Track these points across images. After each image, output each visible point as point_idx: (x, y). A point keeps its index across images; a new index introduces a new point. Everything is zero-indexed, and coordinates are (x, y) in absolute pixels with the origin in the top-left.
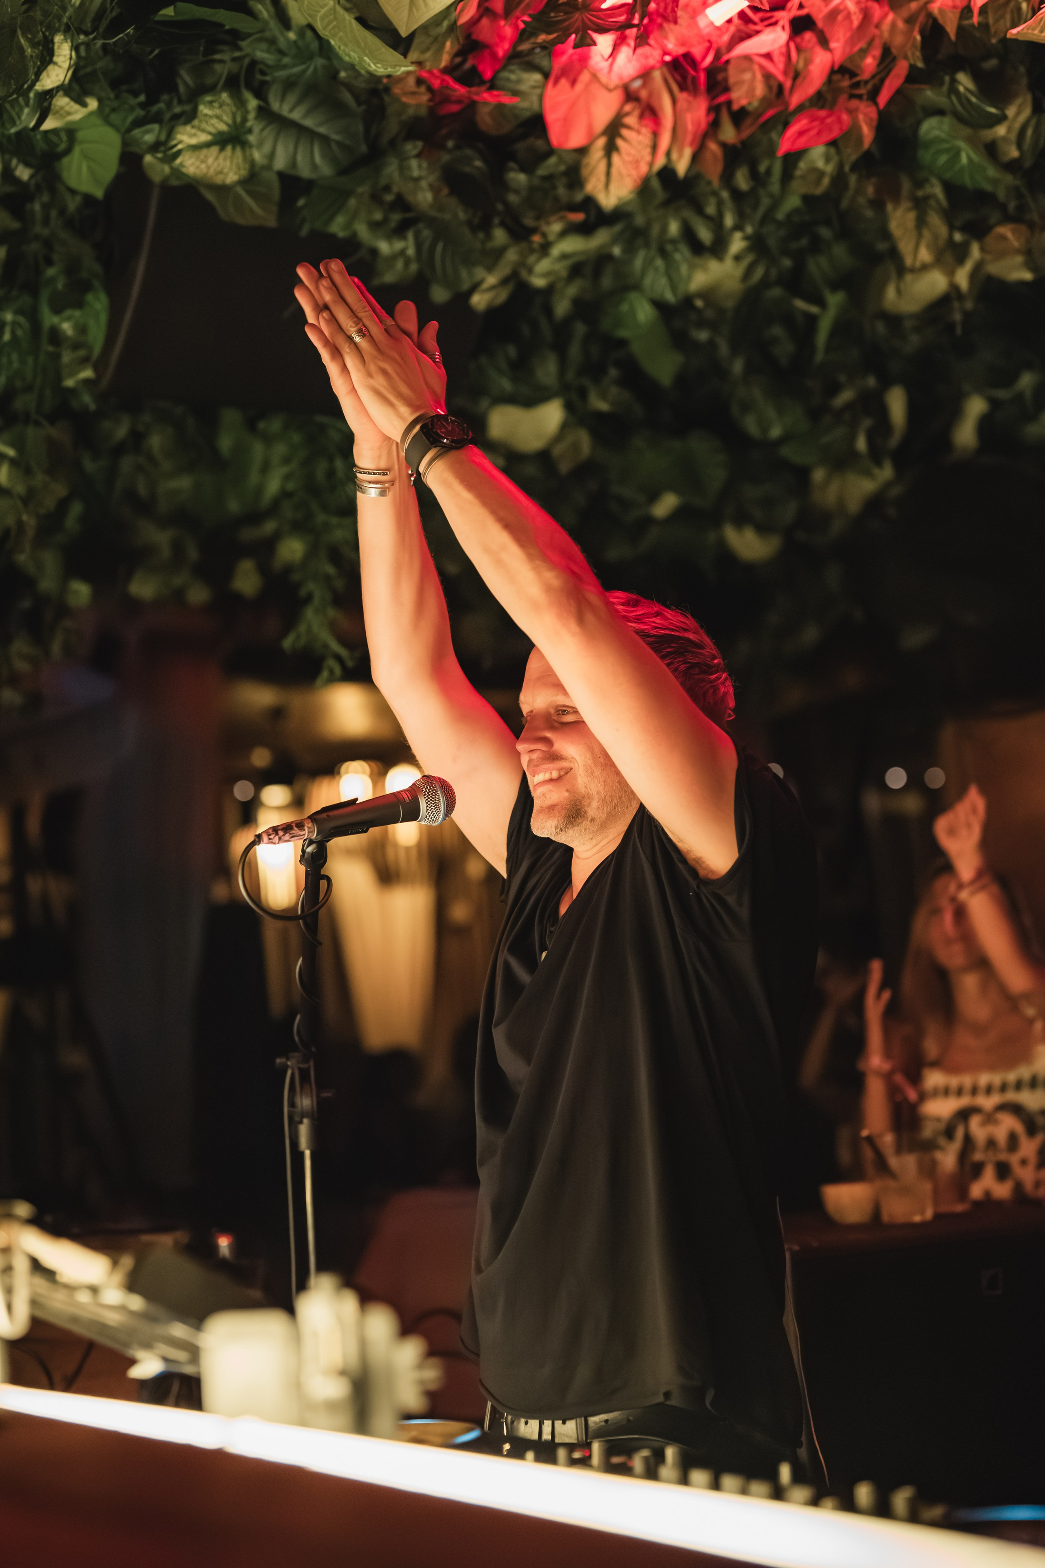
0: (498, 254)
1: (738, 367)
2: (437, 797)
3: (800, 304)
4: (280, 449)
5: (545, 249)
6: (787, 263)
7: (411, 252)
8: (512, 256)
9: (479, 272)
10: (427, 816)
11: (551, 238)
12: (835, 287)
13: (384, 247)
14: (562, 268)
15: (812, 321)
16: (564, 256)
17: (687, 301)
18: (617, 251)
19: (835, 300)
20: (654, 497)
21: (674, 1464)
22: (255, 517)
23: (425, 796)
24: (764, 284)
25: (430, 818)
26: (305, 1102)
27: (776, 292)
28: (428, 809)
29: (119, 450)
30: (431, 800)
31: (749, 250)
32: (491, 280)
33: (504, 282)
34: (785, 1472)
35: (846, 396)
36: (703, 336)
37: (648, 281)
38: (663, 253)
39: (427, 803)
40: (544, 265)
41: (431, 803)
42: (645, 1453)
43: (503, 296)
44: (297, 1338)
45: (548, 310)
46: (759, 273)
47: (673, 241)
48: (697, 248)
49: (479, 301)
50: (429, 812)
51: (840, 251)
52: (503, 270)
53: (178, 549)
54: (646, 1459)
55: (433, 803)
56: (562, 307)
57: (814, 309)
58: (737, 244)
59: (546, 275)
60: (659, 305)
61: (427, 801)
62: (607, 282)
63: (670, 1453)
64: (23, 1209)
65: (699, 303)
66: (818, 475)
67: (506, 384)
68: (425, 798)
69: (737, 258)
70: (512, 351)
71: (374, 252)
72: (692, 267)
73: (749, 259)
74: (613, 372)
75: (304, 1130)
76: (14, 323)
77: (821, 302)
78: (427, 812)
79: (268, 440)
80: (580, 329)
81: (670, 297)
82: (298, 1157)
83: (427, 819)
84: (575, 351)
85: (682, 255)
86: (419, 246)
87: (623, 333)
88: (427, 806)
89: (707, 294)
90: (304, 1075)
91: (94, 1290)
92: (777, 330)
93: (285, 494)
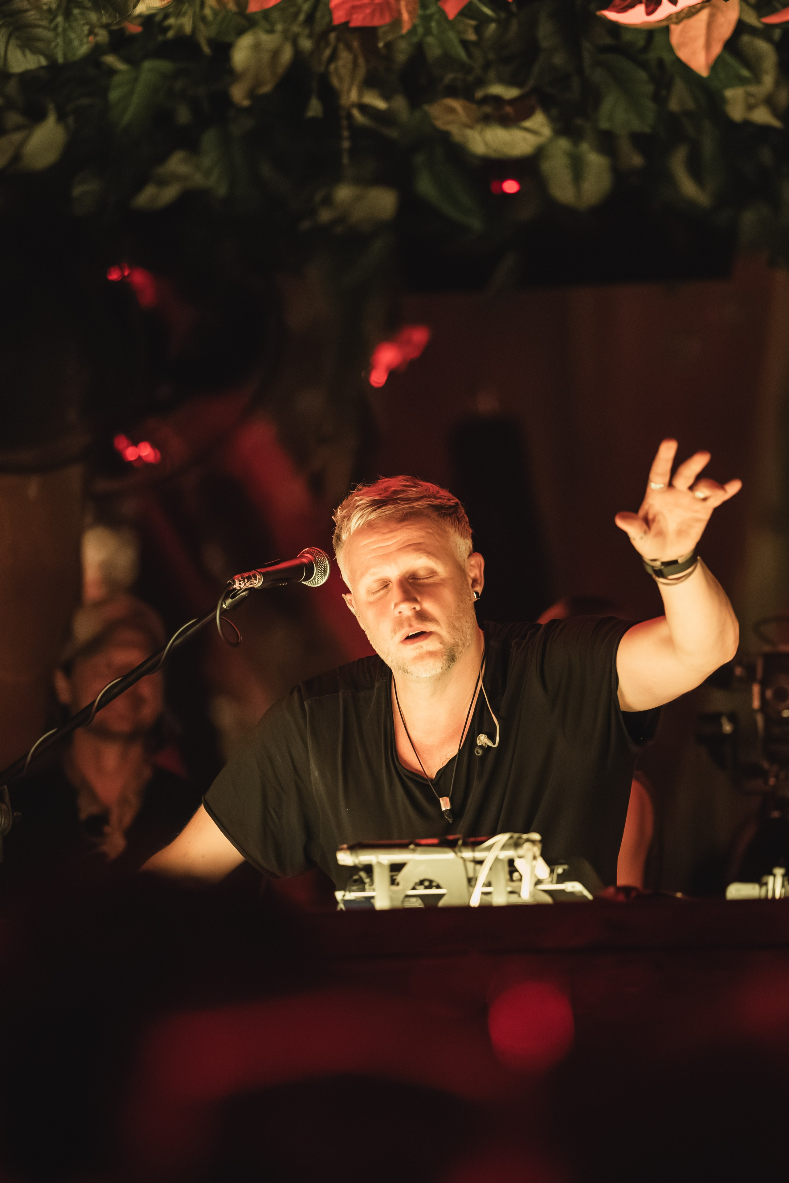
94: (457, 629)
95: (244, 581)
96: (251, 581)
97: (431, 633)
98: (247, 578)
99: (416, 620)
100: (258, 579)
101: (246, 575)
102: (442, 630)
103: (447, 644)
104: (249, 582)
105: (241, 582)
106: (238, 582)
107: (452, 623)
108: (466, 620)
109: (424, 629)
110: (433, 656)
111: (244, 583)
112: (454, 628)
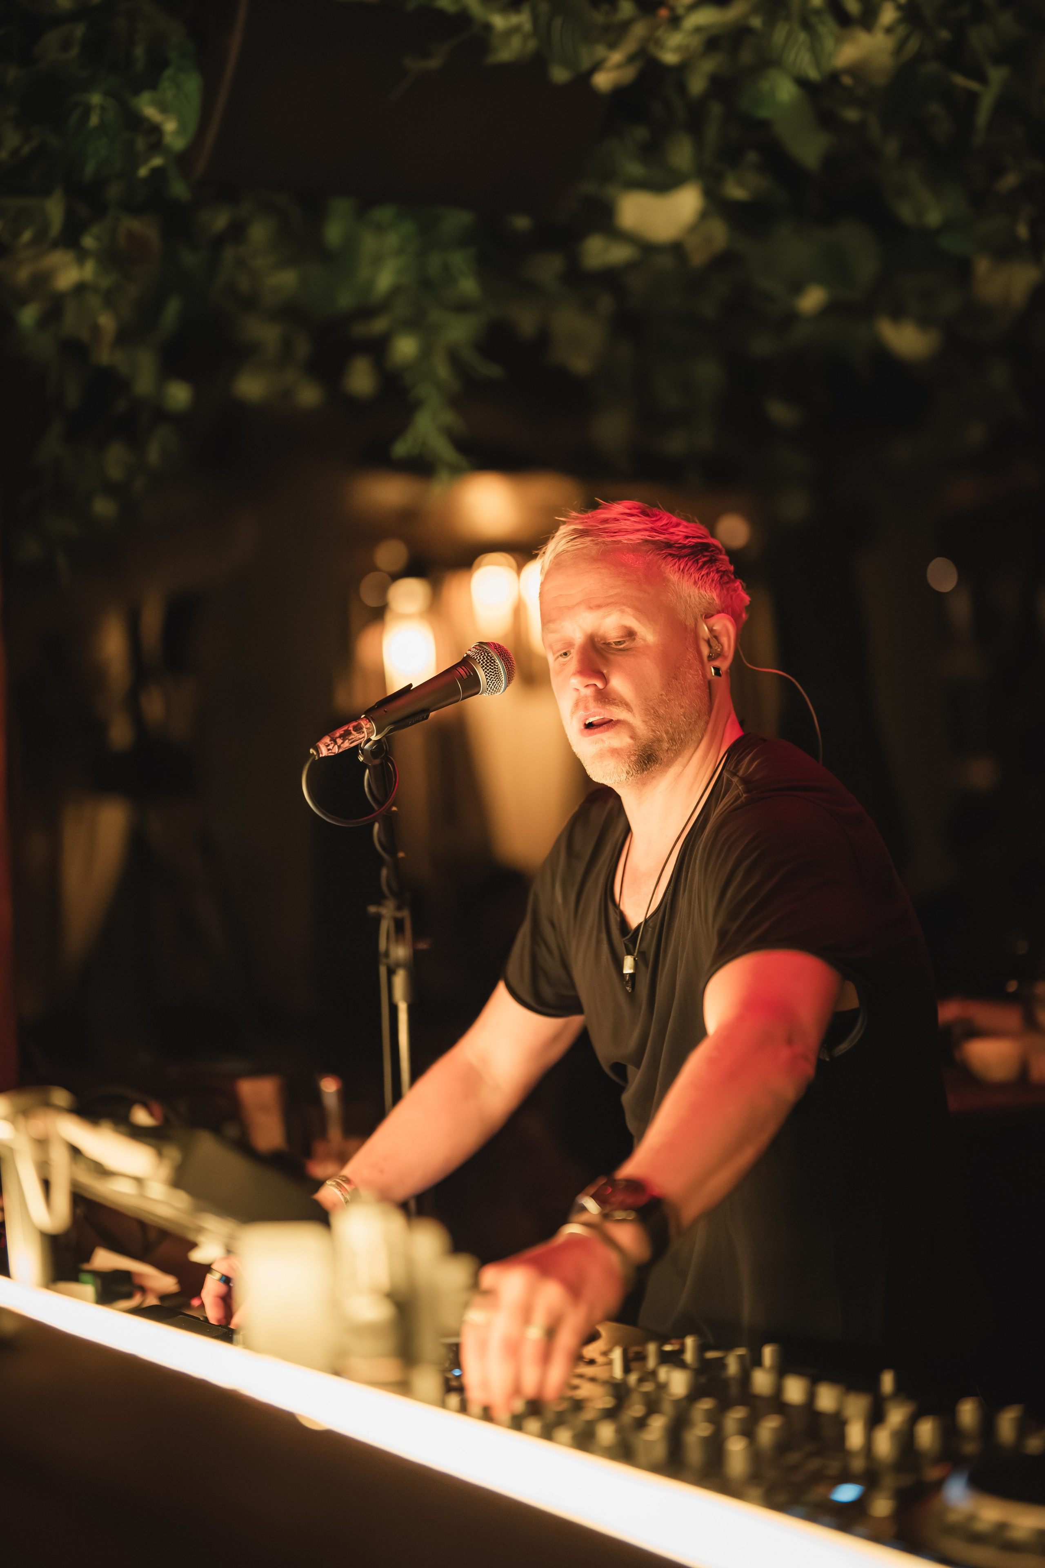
0: (625, 27)
1: (891, 147)
2: (496, 667)
3: (960, 80)
4: (392, 239)
5: (675, 21)
6: (944, 34)
7: (528, 26)
8: (639, 30)
9: (600, 51)
10: (488, 689)
11: (680, 11)
12: (999, 59)
13: (499, 21)
14: (695, 42)
15: (973, 98)
16: (698, 29)
17: (834, 77)
18: (756, 22)
19: (997, 75)
20: (797, 288)
21: (772, 1368)
22: (368, 312)
23: (484, 668)
24: (919, 58)
25: (491, 691)
26: (400, 952)
27: (932, 67)
28: (489, 682)
29: (218, 243)
30: (490, 671)
31: (900, 21)
32: (616, 57)
33: (631, 59)
34: (888, 1381)
35: (1010, 181)
36: (852, 115)
37: (790, 57)
38: (807, 25)
39: (487, 675)
40: (675, 39)
41: (491, 675)
42: (741, 1351)
43: (628, 74)
44: (334, 1255)
45: (682, 87)
46: (913, 45)
47: (817, 12)
48: (844, 20)
49: (603, 80)
50: (490, 685)
51: (1006, 20)
52: (630, 45)
53: (287, 346)
54: (741, 1358)
55: (493, 674)
56: (697, 85)
57: (974, 86)
58: (888, 15)
59: (678, 49)
60: (802, 83)
61: (486, 674)
62: (746, 57)
63: (768, 1353)
64: (61, 1097)
65: (847, 80)
66: (982, 266)
67: (634, 169)
68: (484, 670)
69: (889, 30)
70: (641, 133)
71: (488, 27)
72: (839, 41)
73: (901, 31)
74: (752, 157)
75: (400, 981)
76: (103, 108)
77: (982, 79)
78: (487, 684)
79: (380, 229)
80: (716, 109)
81: (813, 74)
82: (394, 1009)
83: (488, 692)
84: (712, 133)
85: (827, 28)
86: (535, 19)
87: (764, 113)
88: (487, 679)
89: (856, 70)
90: (399, 925)
91: (139, 1181)
92: (935, 108)
93: (396, 291)
94: (659, 717)
95: (336, 743)
96: (350, 738)
97: (618, 722)
98: (340, 737)
99: (594, 701)
100: (365, 730)
101: (340, 732)
102: (636, 720)
103: (640, 739)
104: (347, 741)
105: (331, 747)
106: (325, 747)
107: (653, 708)
108: (680, 705)
109: (608, 716)
110: (616, 755)
111: (336, 746)
112: (657, 716)
